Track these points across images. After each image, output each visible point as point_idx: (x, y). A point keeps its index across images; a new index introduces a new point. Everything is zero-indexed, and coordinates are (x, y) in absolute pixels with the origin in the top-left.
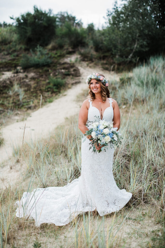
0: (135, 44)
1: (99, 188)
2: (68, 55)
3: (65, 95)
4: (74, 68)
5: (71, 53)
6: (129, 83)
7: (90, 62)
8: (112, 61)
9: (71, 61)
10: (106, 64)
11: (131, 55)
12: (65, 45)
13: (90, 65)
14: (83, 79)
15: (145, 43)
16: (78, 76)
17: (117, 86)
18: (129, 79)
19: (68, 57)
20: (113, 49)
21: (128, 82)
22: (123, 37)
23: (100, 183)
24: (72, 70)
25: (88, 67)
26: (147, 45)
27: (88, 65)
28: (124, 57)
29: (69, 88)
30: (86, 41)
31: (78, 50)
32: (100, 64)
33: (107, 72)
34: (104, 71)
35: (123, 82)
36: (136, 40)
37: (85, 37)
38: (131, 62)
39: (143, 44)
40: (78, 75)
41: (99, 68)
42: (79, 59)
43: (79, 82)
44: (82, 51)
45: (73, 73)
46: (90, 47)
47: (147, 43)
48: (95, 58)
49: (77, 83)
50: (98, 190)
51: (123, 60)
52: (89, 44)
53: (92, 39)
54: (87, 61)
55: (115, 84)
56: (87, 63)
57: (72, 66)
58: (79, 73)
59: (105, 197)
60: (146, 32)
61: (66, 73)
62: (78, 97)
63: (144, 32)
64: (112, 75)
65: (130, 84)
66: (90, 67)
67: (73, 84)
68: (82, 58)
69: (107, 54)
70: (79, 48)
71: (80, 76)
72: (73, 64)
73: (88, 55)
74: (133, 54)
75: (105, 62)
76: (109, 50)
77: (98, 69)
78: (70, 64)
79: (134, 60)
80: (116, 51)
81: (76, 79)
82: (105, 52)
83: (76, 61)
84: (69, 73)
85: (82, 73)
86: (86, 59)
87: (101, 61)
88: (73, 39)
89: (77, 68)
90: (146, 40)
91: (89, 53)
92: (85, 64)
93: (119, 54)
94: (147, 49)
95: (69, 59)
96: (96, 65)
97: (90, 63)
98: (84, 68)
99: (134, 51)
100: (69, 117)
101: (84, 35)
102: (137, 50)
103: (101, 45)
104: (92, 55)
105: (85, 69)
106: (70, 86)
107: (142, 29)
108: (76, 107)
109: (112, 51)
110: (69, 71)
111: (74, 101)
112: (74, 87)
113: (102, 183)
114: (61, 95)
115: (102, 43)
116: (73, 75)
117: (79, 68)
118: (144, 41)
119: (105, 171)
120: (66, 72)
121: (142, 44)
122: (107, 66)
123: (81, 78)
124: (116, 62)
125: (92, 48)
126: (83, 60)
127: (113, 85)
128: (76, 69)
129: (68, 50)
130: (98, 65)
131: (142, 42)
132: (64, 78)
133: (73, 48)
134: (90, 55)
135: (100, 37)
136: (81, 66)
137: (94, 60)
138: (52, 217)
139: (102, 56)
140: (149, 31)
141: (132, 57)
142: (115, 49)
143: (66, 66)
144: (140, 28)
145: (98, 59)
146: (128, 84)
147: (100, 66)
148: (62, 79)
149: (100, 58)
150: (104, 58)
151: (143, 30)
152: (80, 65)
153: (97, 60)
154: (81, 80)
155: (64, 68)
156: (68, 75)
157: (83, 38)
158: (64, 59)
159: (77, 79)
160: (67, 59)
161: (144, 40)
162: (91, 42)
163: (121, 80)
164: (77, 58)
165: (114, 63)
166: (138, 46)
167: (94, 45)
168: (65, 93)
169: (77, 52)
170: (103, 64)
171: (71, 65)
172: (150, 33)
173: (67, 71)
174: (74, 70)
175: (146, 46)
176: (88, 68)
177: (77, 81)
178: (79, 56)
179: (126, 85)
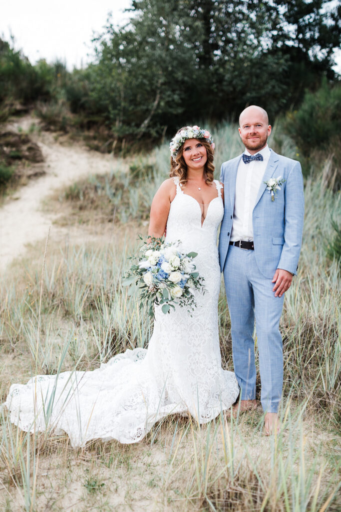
0: (154, 100)
1: (194, 363)
2: (13, 118)
3: (17, 199)
4: (29, 145)
5: (18, 114)
6: (150, 176)
7: (61, 133)
8: (106, 132)
9: (20, 130)
10: (95, 138)
11: (146, 122)
12: (6, 95)
13: (62, 139)
14: (49, 166)
15: (176, 97)
16: (38, 162)
17: (126, 182)
18: (150, 168)
19: (13, 121)
20: (110, 108)
21: (148, 175)
22: (131, 83)
23: (197, 354)
24: (25, 148)
25: (58, 144)
26: (180, 101)
27: (56, 139)
28: (133, 124)
29: (24, 185)
30: (51, 89)
31: (35, 108)
32: (81, 138)
33: (98, 154)
34: (93, 152)
35: (136, 174)
36: (158, 91)
37: (50, 82)
38: (146, 135)
39: (173, 100)
40: (38, 159)
41: (81, 146)
42: (37, 127)
43: (42, 174)
44: (45, 109)
45: (27, 153)
46: (60, 102)
47: (181, 99)
48: (72, 126)
49: (37, 175)
50: (192, 369)
51: (131, 131)
52: (58, 96)
53: (64, 86)
54: (55, 131)
55: (120, 177)
56: (54, 134)
57: (25, 140)
58: (41, 155)
59: (205, 383)
60: (179, 75)
61: (12, 154)
62: (44, 203)
63: (176, 76)
64: (108, 161)
65: (153, 178)
66: (61, 143)
67: (29, 177)
68: (43, 125)
69: (96, 118)
70: (38, 103)
71: (42, 161)
72: (27, 136)
73: (57, 119)
74: (151, 120)
75: (91, 133)
76: (101, 110)
77: (78, 149)
78: (20, 136)
79: (153, 132)
80: (116, 112)
81: (34, 167)
82: (93, 114)
83: (32, 130)
84: (20, 154)
85: (47, 155)
86: (52, 128)
87: (83, 131)
88: (24, 84)
89: (36, 145)
90: (177, 92)
91: (58, 115)
92: (50, 136)
93: (122, 118)
94: (180, 111)
95: (16, 125)
96: (74, 139)
97: (61, 135)
98: (50, 145)
99: (152, 112)
100: (34, 244)
101: (48, 78)
102: (160, 111)
103: (84, 99)
104: (64, 118)
105: (51, 148)
106: (24, 180)
107: (170, 69)
108: (45, 223)
109: (109, 112)
110: (18, 151)
111: (37, 210)
112: (32, 182)
113: (199, 354)
114: (8, 198)
115: (86, 95)
116: (27, 158)
117: (40, 144)
118: (174, 94)
119: (208, 328)
120: (11, 151)
121: (170, 99)
122: (96, 142)
123: (46, 165)
124: (116, 135)
125: (63, 104)
126: (47, 129)
127: (118, 181)
128: (33, 146)
129: (14, 107)
130: (78, 141)
131: (169, 96)
132: (10, 164)
133: (23, 104)
134: (61, 119)
135: (81, 83)
136: (43, 142)
137: (68, 128)
138: (105, 428)
139: (86, 121)
140: (184, 75)
141: (149, 127)
142: (115, 108)
143: (12, 139)
144: (167, 68)
145: (77, 128)
146: (148, 179)
147: (82, 142)
148: (6, 166)
149: (82, 127)
150: (89, 125)
151: (172, 72)
152: (41, 139)
153: (74, 130)
154: (46, 170)
155: (8, 144)
156: (19, 158)
157: (45, 83)
158: (5, 126)
159: (38, 167)
160: (12, 125)
161: (174, 91)
162: (63, 91)
163: (133, 169)
164: (33, 125)
165: (111, 136)
166: (162, 104)
167: (68, 99)
168: (16, 195)
169: (33, 112)
170: (87, 139)
171: (23, 137)
172: (186, 78)
173: (14, 149)
174: (30, 149)
175: (178, 105)
176: (56, 146)
177: (37, 170)
178: (37, 121)
179: (144, 180)
